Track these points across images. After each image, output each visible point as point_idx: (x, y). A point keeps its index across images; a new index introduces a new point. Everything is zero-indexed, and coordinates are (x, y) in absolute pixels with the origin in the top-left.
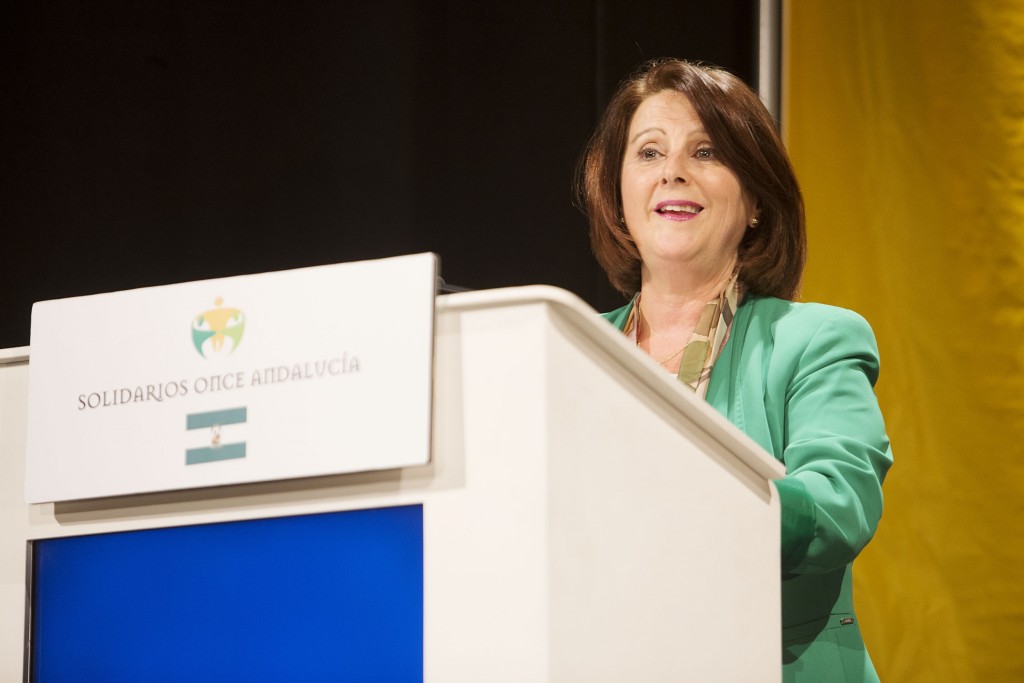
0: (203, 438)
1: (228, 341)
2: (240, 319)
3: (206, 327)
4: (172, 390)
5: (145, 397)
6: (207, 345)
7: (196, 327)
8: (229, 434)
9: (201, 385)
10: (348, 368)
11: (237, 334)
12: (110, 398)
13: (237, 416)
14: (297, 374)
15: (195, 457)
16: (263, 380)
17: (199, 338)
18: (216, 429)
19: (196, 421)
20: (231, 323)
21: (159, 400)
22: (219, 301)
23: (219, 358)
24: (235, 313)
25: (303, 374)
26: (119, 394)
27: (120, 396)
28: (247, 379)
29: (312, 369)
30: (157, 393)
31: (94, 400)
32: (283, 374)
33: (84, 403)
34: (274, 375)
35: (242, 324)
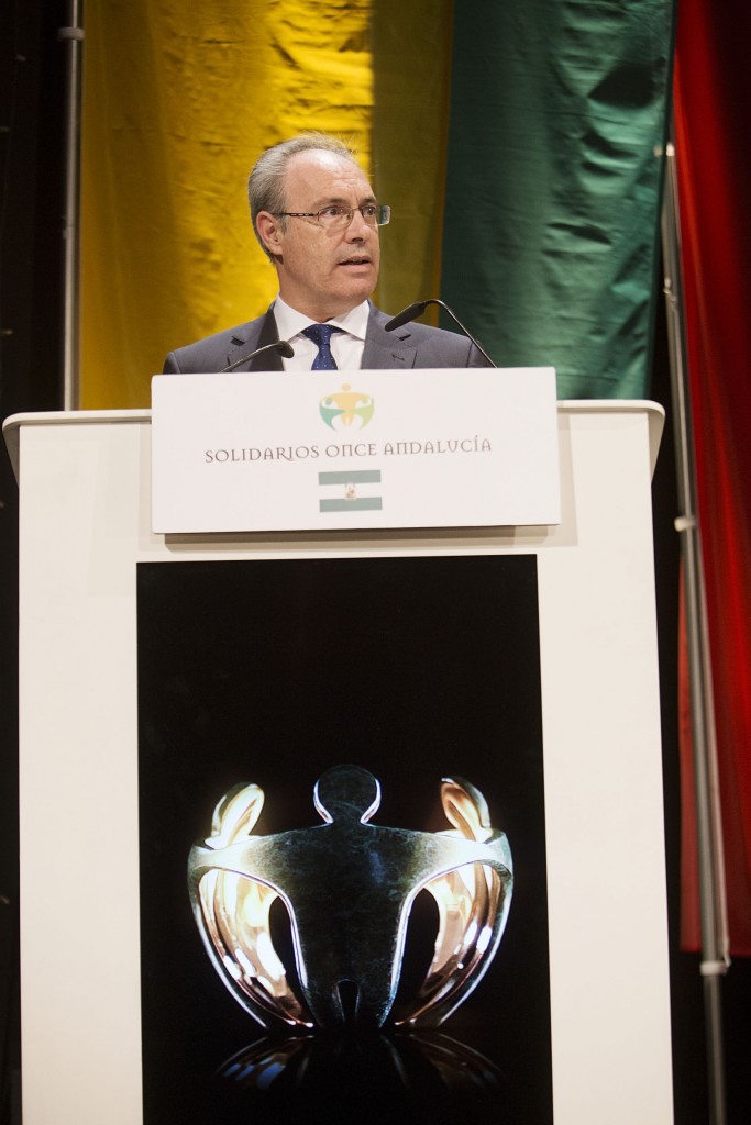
0: (337, 492)
1: (358, 420)
2: (369, 401)
3: (334, 406)
4: (302, 452)
5: (275, 455)
6: (336, 420)
7: (324, 405)
8: (363, 490)
9: (333, 451)
10: (480, 447)
11: (367, 414)
12: (238, 454)
13: (373, 476)
14: (429, 448)
15: (327, 506)
16: (395, 450)
17: (327, 415)
18: (350, 485)
19: (326, 478)
20: (360, 404)
21: (290, 459)
22: (346, 387)
23: (346, 431)
24: (363, 398)
25: (436, 449)
26: (247, 453)
27: (249, 455)
28: (379, 449)
29: (444, 446)
30: (287, 454)
31: (222, 456)
32: (416, 448)
33: (211, 457)
34: (406, 448)
35: (372, 407)
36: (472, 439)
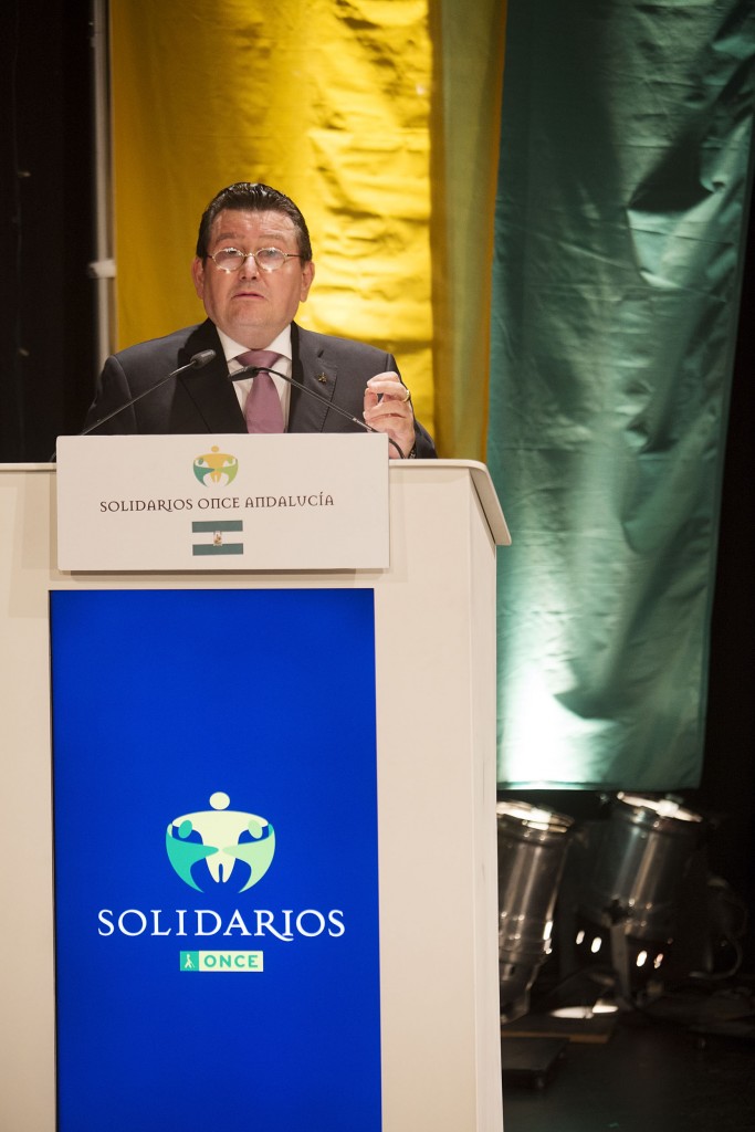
0: (207, 538)
1: (225, 477)
2: (234, 461)
3: (205, 465)
4: (179, 504)
5: (157, 506)
6: (207, 477)
7: (197, 464)
8: (228, 538)
9: (204, 504)
10: (324, 502)
11: (232, 472)
12: (127, 506)
13: (236, 526)
14: (282, 503)
15: (199, 550)
16: (255, 504)
17: (200, 473)
18: (218, 533)
19: (198, 527)
20: (226, 464)
21: (169, 510)
22: (215, 449)
23: (215, 487)
24: (230, 459)
25: (288, 503)
26: (134, 504)
27: (136, 506)
28: (241, 503)
29: (294, 501)
30: (167, 506)
31: (114, 506)
32: (272, 502)
33: (105, 507)
34: (264, 501)
35: (236, 467)
36: (318, 495)
